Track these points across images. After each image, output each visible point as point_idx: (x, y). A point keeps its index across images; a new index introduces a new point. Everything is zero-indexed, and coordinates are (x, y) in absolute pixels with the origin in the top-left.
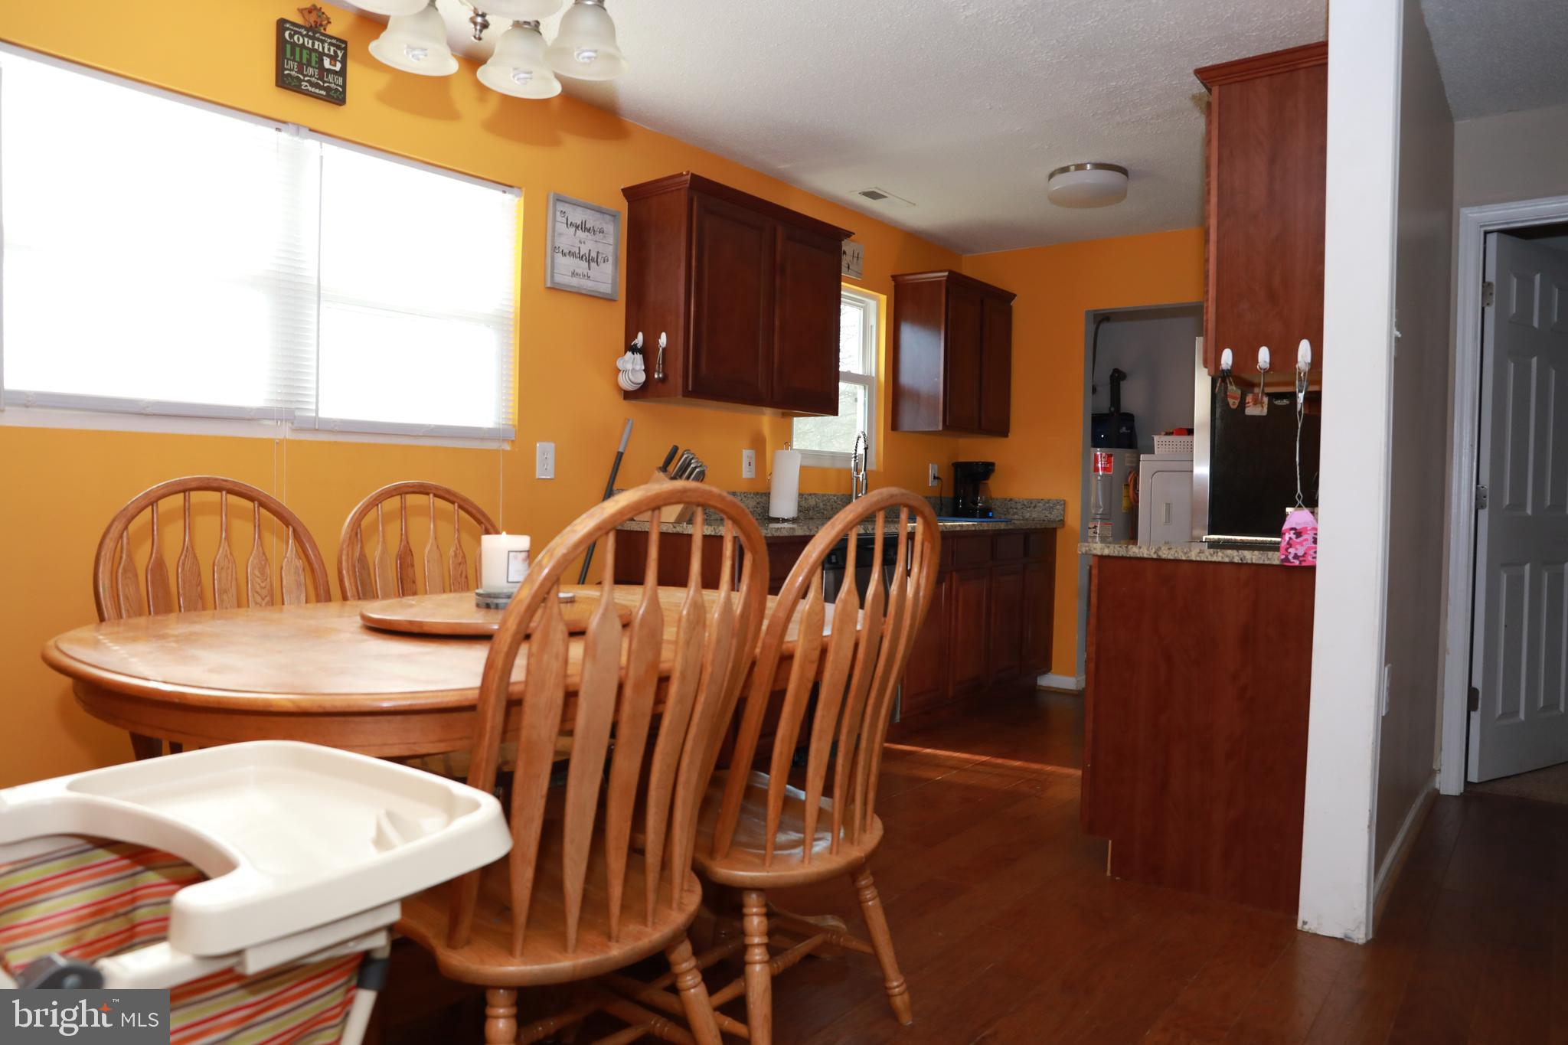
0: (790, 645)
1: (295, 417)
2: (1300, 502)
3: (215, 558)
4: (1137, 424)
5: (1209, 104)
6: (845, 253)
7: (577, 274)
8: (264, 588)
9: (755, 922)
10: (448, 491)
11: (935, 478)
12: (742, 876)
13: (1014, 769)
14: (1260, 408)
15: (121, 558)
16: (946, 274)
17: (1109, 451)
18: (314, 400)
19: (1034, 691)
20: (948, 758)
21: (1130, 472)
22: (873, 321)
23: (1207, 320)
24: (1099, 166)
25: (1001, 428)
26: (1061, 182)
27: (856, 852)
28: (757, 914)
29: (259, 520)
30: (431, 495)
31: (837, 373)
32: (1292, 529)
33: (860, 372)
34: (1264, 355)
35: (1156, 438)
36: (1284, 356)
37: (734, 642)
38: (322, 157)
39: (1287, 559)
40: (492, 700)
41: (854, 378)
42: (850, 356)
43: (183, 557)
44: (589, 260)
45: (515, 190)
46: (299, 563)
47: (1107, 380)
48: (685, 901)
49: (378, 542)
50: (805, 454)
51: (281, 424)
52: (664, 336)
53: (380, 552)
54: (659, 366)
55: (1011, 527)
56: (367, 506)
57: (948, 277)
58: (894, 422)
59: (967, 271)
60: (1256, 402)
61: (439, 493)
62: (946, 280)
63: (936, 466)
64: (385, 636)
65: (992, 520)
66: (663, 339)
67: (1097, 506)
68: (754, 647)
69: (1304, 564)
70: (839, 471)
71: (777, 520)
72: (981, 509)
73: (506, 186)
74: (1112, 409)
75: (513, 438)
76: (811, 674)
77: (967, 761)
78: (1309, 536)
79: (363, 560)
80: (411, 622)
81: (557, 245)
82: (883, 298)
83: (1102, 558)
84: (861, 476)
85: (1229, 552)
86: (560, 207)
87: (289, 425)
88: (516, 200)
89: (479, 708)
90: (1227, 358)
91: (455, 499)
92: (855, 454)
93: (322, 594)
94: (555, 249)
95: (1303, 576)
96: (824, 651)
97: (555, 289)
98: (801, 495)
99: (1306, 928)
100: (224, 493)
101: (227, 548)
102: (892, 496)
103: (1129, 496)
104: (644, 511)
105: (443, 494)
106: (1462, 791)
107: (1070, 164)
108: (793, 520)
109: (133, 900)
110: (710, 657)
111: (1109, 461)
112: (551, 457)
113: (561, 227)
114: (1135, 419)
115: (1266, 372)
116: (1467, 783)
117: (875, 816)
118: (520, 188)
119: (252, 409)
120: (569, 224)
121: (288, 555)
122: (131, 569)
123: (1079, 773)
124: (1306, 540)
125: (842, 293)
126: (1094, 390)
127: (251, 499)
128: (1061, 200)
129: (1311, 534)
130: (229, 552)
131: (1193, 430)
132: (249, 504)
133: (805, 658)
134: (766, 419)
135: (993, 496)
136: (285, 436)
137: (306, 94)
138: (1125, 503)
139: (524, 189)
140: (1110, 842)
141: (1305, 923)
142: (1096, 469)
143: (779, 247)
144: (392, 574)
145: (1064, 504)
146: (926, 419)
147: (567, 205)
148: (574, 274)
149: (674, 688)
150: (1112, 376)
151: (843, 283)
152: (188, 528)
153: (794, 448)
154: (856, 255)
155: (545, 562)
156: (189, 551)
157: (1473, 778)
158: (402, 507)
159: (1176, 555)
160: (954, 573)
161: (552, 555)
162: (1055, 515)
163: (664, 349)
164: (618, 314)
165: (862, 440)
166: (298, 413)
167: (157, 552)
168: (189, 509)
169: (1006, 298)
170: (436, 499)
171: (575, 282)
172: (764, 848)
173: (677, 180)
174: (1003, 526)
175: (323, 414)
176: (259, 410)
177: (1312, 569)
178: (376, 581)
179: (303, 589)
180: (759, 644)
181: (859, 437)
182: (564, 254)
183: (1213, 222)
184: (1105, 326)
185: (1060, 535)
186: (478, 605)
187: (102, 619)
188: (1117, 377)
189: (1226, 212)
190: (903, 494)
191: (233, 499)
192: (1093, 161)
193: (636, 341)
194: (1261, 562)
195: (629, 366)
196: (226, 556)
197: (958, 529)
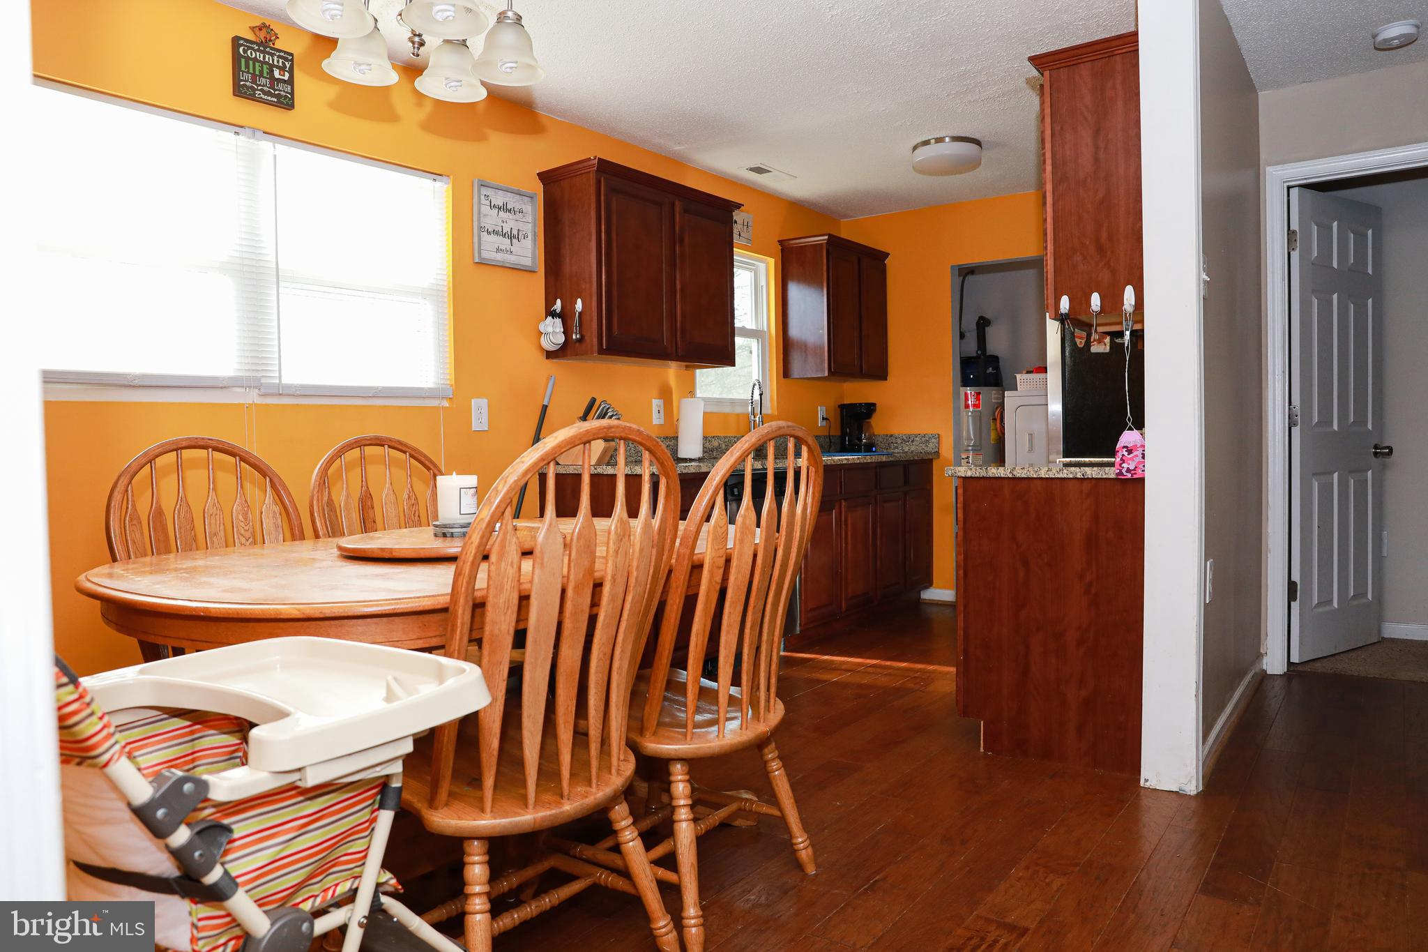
0: (700, 556)
1: (261, 384)
2: (1130, 424)
3: (205, 506)
4: (1001, 364)
5: (1042, 86)
6: (736, 222)
7: (501, 250)
8: (247, 531)
9: (681, 788)
10: (400, 443)
11: (823, 419)
12: (668, 749)
13: (900, 669)
14: (1104, 346)
15: (127, 508)
16: (826, 237)
17: (977, 389)
18: (277, 368)
19: (919, 603)
20: (843, 662)
21: (997, 408)
22: (763, 282)
23: (1047, 272)
24: (956, 139)
25: (880, 373)
26: (923, 153)
27: (763, 728)
28: (681, 781)
29: (240, 473)
30: (386, 446)
31: (733, 328)
32: (1124, 447)
33: (754, 327)
34: (1095, 300)
35: (1018, 376)
36: (1112, 301)
37: (654, 551)
38: (275, 156)
39: (1121, 473)
40: (462, 601)
41: (748, 333)
42: (745, 314)
43: (178, 507)
44: (511, 237)
45: (445, 178)
46: (276, 509)
47: (974, 327)
48: (622, 768)
49: (343, 488)
50: (707, 401)
51: (250, 391)
52: (579, 301)
53: (345, 496)
54: (576, 329)
55: (891, 459)
56: (332, 457)
57: (828, 240)
58: (786, 372)
59: (844, 234)
60: (1100, 341)
61: (393, 444)
62: (827, 243)
63: (824, 409)
64: (361, 562)
65: (875, 454)
66: (579, 305)
67: (969, 439)
68: (670, 557)
69: (1135, 476)
70: (738, 415)
71: (685, 460)
72: (865, 445)
73: (436, 175)
74: (979, 352)
75: (451, 396)
76: (719, 578)
77: (859, 664)
78: (1139, 453)
79: (330, 502)
80: (382, 549)
81: (482, 225)
82: (772, 261)
83: (965, 478)
84: (757, 419)
85: (1073, 469)
86: (484, 191)
87: (257, 391)
88: (445, 186)
89: (450, 610)
90: (1065, 304)
91: (407, 450)
92: (752, 399)
93: (296, 534)
94: (481, 228)
95: (1134, 487)
96: (728, 561)
97: (482, 264)
98: (705, 438)
99: (1147, 785)
100: (210, 450)
101: (214, 497)
102: (780, 428)
103: (996, 429)
104: (578, 445)
105: (396, 445)
106: (1286, 671)
107: (930, 138)
108: (700, 460)
109: (193, 760)
110: (635, 564)
111: (978, 399)
112: (485, 411)
113: (485, 209)
114: (1000, 361)
115: (1098, 314)
116: (1290, 664)
117: (777, 699)
118: (448, 176)
119: (224, 379)
120: (492, 206)
121: (266, 502)
122: (135, 517)
123: (953, 669)
124: (1137, 456)
125: (735, 257)
126: (962, 336)
127: (233, 455)
128: (922, 169)
129: (1141, 449)
130: (216, 501)
131: (1046, 368)
132: (231, 459)
133: (713, 564)
134: (672, 371)
135: (876, 433)
136: (253, 401)
137: (260, 102)
138: (993, 435)
139: (452, 177)
140: (982, 722)
141: (1146, 781)
142: (967, 406)
143: (677, 219)
144: (355, 516)
145: (939, 437)
146: (812, 367)
147: (490, 189)
148: (498, 250)
149: (607, 589)
150: (978, 324)
151: (735, 249)
152: (181, 481)
153: (698, 396)
154: (746, 224)
155: (499, 488)
156: (182, 501)
157: (1295, 658)
158: (361, 457)
159: (1028, 473)
160: (843, 501)
161: (505, 482)
162: (931, 447)
163: (580, 313)
164: (538, 283)
165: (757, 387)
166: (263, 381)
167: (156, 503)
168: (181, 465)
169: (879, 257)
170: (390, 449)
171: (499, 257)
172: (685, 726)
173: (586, 164)
174: (884, 459)
175: (284, 381)
176: (230, 378)
177: (1142, 480)
178: (342, 522)
179: (281, 531)
180: (674, 556)
181: (754, 385)
182: (489, 233)
183: (1049, 187)
184: (970, 278)
185: (936, 465)
186: (436, 535)
187: (114, 560)
188: (983, 324)
189: (1059, 180)
190: (788, 427)
191: (217, 455)
192: (950, 135)
193: (555, 307)
194: (1100, 476)
195: (550, 329)
196: (214, 504)
197: (845, 462)
